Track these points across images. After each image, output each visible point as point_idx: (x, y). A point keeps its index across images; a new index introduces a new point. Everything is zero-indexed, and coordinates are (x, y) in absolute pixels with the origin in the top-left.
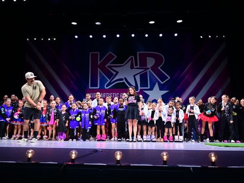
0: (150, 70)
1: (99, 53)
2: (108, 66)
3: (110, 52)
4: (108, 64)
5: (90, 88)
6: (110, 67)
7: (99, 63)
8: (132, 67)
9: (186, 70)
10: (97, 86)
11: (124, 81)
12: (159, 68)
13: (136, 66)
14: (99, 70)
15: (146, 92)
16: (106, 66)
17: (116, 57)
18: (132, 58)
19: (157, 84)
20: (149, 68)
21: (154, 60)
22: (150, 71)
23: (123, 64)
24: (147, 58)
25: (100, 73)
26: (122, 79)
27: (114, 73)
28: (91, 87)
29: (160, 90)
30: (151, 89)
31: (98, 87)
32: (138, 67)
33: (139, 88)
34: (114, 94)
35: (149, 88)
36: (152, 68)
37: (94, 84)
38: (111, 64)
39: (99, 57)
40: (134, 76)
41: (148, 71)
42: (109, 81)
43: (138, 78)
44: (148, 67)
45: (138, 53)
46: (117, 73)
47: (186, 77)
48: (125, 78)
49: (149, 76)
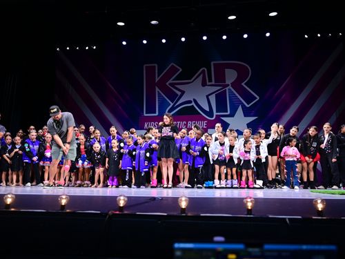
0: (230, 87)
1: (156, 65)
2: (170, 84)
3: (172, 64)
4: (170, 81)
5: (145, 115)
6: (172, 85)
7: (157, 80)
8: (204, 84)
10: (155, 113)
11: (193, 104)
12: (243, 84)
13: (209, 82)
14: (157, 89)
15: (225, 119)
16: (167, 84)
17: (181, 70)
18: (203, 71)
19: (240, 108)
20: (228, 85)
21: (236, 73)
22: (229, 90)
23: (190, 79)
24: (226, 70)
25: (159, 94)
26: (190, 102)
27: (179, 93)
28: (146, 113)
29: (245, 116)
30: (232, 115)
31: (157, 114)
32: (213, 83)
33: (215, 113)
34: (178, 122)
35: (229, 113)
36: (233, 85)
37: (151, 109)
38: (173, 80)
39: (157, 71)
40: (207, 97)
41: (227, 89)
42: (172, 104)
43: (213, 99)
44: (227, 83)
45: (212, 63)
46: (183, 93)
47: (284, 96)
48: (194, 100)
49: (229, 97)
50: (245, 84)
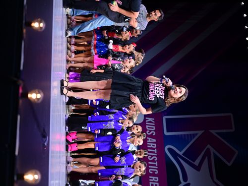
1: (233, 130)
2: (208, 150)
3: (237, 152)
4: (212, 150)
6: (208, 153)
7: (213, 132)
10: (168, 131)
11: (184, 183)
14: (200, 133)
16: (209, 146)
17: (229, 164)
23: (217, 178)
25: (194, 135)
26: (185, 179)
27: (197, 163)
28: (166, 119)
31: (166, 133)
34: (156, 163)
38: (214, 154)
39: (224, 131)
42: (181, 153)
46: (198, 168)
48: (189, 184)
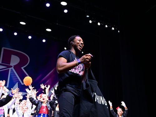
0: (13, 68)
9: (48, 75)
12: (22, 68)
19: (17, 85)
20: (11, 67)
21: (19, 59)
22: (12, 70)
24: (12, 56)
32: (1, 62)
36: (15, 67)
41: (10, 69)
44: (11, 65)
45: (3, 48)
47: (48, 81)
49: (10, 75)
50: (24, 68)
